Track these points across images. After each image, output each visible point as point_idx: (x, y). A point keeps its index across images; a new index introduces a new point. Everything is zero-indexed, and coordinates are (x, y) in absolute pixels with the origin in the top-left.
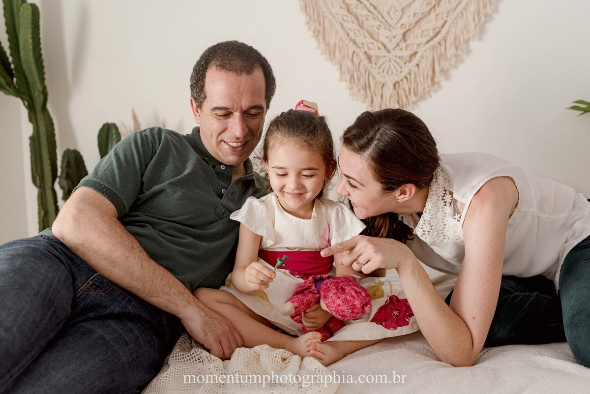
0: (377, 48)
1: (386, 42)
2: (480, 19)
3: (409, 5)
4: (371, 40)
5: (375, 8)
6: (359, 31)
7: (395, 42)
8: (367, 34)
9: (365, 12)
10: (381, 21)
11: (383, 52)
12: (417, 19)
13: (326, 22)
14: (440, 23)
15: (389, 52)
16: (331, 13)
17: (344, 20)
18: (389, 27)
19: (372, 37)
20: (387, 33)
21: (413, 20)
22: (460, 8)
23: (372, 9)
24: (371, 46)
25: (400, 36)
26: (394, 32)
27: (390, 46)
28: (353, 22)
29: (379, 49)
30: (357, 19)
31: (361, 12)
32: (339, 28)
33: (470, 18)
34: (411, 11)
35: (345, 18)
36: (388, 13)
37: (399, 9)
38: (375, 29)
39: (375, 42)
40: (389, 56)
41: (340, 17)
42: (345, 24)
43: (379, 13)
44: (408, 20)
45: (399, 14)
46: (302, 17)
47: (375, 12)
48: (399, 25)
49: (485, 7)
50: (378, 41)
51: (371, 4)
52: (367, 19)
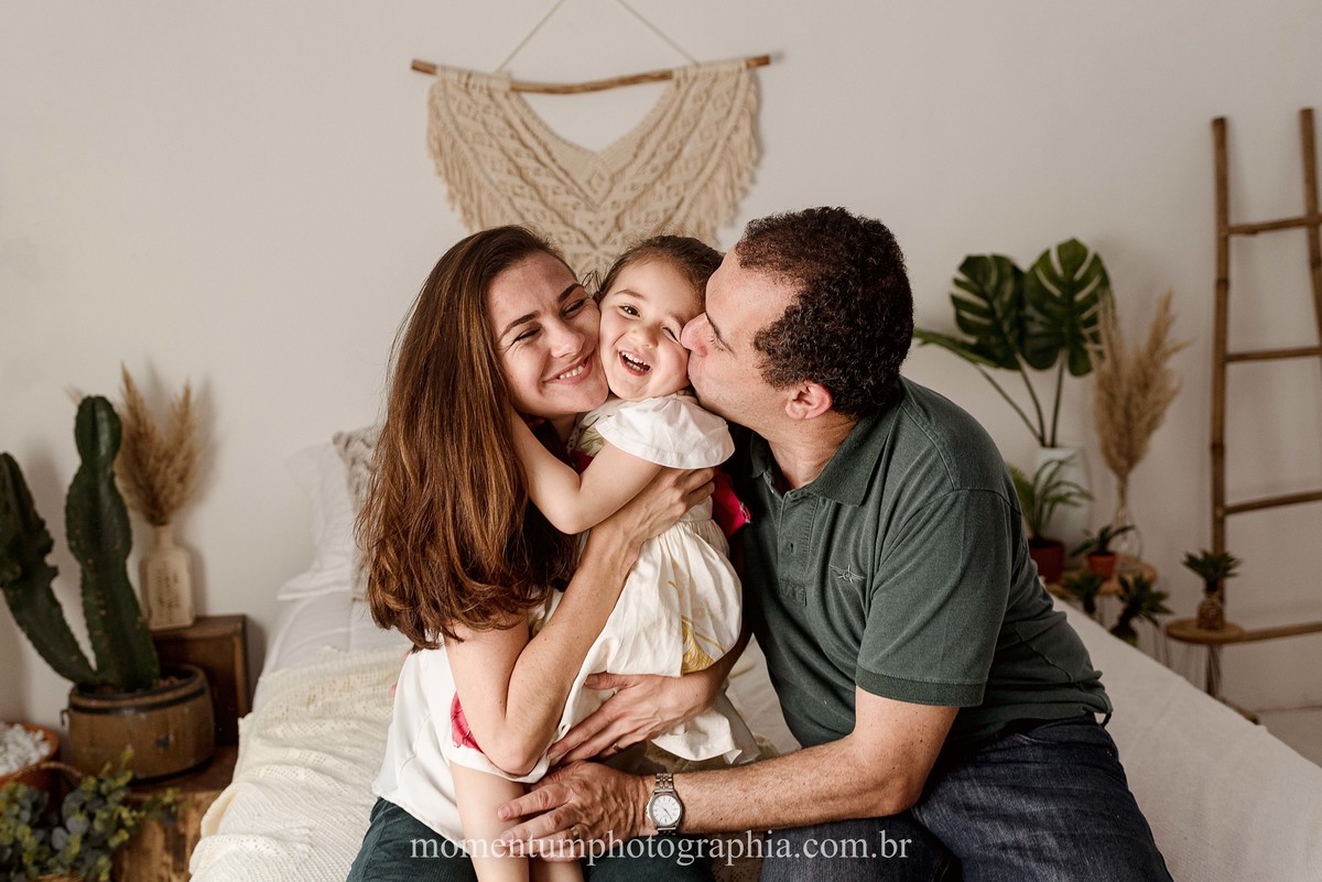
0: (574, 240)
1: (589, 231)
2: (734, 195)
3: (622, 171)
4: (563, 228)
5: (566, 174)
6: (543, 213)
7: (604, 230)
8: (556, 218)
9: (552, 182)
10: (577, 196)
11: (586, 248)
12: (635, 193)
13: (484, 197)
14: (675, 201)
15: (594, 246)
16: (491, 182)
17: (515, 194)
18: (592, 207)
19: (565, 223)
20: (590, 216)
21: (631, 195)
22: (703, 178)
23: (561, 175)
24: (565, 238)
25: (610, 223)
26: (601, 215)
27: (597, 238)
28: (532, 198)
29: (579, 242)
30: (538, 192)
31: (545, 181)
32: (508, 208)
33: (719, 195)
34: (626, 181)
35: (518, 190)
36: (589, 182)
37: (607, 177)
38: (570, 209)
39: (570, 230)
40: (596, 253)
41: (509, 187)
42: (518, 202)
43: (574, 182)
44: (621, 194)
45: (606, 184)
46: (442, 188)
47: (568, 182)
48: (608, 203)
49: (740, 175)
50: (574, 228)
51: (561, 169)
52: (555, 193)
